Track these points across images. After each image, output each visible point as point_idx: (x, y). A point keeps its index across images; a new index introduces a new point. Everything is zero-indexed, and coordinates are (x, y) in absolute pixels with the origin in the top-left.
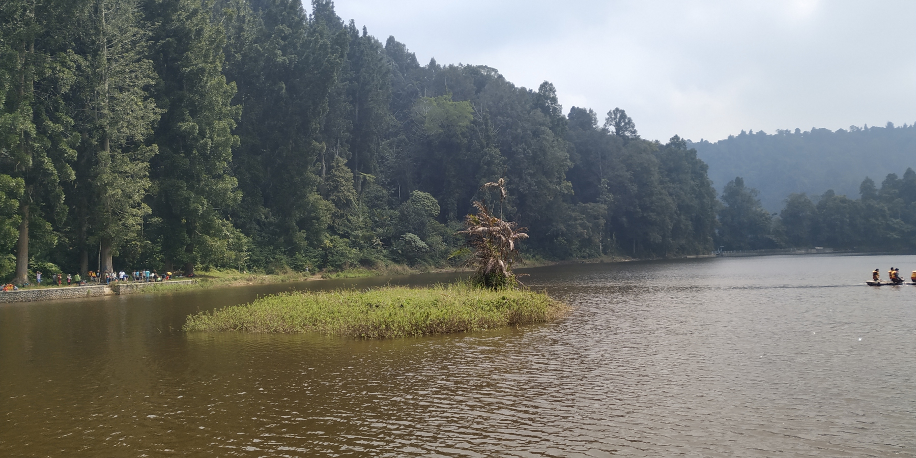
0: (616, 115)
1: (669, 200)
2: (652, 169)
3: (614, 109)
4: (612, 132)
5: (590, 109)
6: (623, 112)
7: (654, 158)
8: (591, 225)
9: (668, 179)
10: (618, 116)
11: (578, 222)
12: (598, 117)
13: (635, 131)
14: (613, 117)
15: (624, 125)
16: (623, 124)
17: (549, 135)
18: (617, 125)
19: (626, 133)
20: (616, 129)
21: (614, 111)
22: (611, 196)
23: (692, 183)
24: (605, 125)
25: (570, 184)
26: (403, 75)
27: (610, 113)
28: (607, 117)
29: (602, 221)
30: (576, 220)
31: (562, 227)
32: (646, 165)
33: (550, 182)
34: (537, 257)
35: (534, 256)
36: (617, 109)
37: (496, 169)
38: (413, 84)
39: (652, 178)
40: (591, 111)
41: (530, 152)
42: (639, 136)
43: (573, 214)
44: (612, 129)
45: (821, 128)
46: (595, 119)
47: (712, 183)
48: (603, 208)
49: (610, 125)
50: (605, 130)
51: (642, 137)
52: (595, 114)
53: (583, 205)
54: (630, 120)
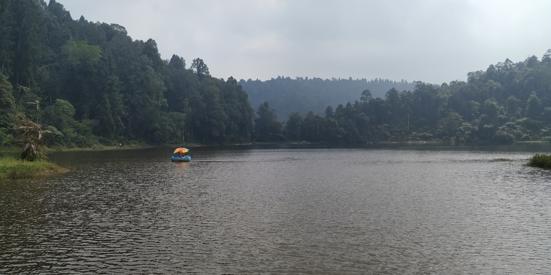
0: (198, 62)
1: (224, 113)
2: (215, 95)
3: (197, 58)
4: (195, 72)
5: (182, 57)
6: (202, 60)
7: (217, 89)
8: (175, 125)
9: (225, 101)
10: (199, 62)
11: (167, 123)
12: (186, 62)
13: (208, 72)
14: (196, 63)
15: (202, 69)
16: (201, 67)
17: (152, 70)
18: (198, 68)
19: (203, 73)
20: (198, 70)
21: (197, 60)
22: (190, 109)
23: (239, 104)
24: (191, 67)
25: (166, 100)
26: (61, 24)
27: (194, 61)
28: (193, 62)
29: (183, 123)
30: (166, 121)
31: (158, 125)
32: (212, 92)
33: (151, 99)
34: (141, 143)
35: (140, 142)
36: (198, 59)
37: (116, 89)
38: (66, 31)
39: (215, 100)
40: (182, 58)
41: (139, 80)
42: (210, 75)
43: (165, 118)
44: (195, 70)
45: (318, 77)
46: (185, 64)
47: (251, 105)
48: (183, 116)
49: (195, 67)
50: (190, 71)
51: (213, 76)
52: (185, 61)
53: (172, 113)
54: (206, 66)
